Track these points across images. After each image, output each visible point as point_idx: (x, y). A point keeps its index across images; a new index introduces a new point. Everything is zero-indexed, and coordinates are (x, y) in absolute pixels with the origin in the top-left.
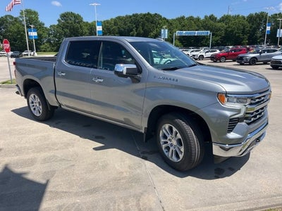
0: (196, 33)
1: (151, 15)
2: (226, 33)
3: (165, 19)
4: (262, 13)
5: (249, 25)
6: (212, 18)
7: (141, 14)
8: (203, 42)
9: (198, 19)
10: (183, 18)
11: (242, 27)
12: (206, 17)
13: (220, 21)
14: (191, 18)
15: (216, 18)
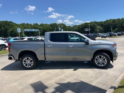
0: (33, 30)
1: (8, 22)
2: (43, 31)
3: (15, 24)
4: (55, 23)
5: (51, 28)
6: (36, 24)
7: (2, 21)
8: (35, 34)
9: (31, 25)
10: (24, 24)
11: (49, 28)
12: (34, 24)
13: (40, 26)
14: (28, 24)
15: (38, 25)
